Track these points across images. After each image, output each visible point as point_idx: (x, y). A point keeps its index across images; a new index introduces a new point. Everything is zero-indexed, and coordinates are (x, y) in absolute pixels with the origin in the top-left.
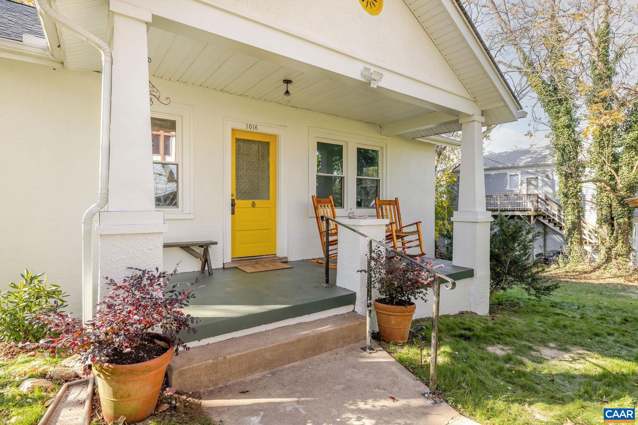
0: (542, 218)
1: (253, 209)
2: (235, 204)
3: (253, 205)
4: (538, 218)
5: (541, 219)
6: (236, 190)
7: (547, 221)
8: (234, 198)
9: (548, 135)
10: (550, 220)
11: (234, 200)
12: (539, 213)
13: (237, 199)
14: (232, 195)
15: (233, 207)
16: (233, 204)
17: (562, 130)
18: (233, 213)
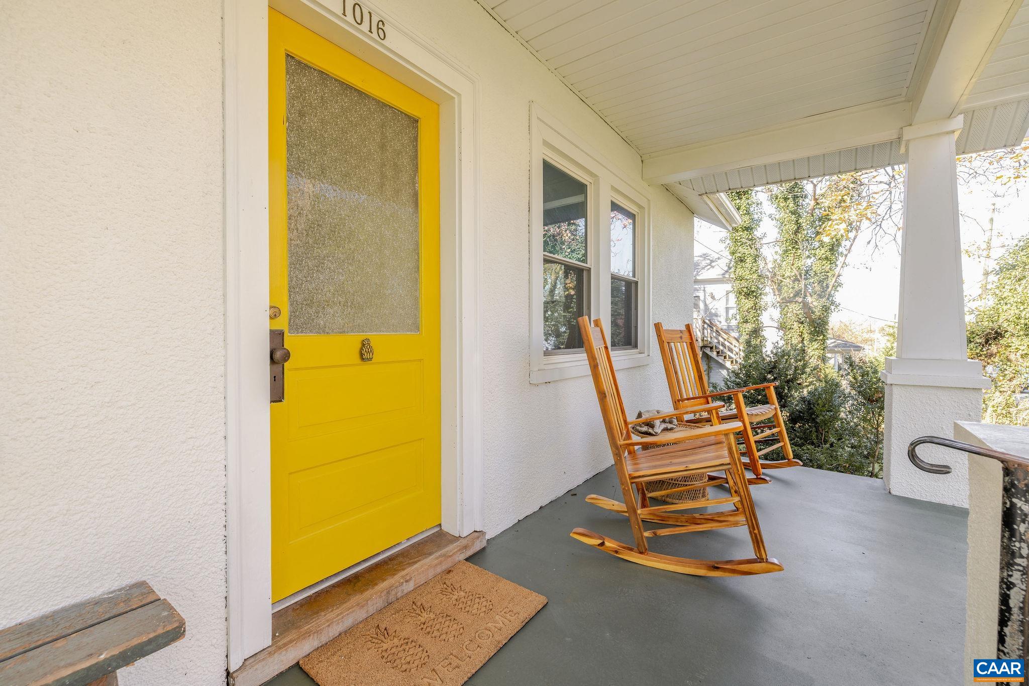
0: (709, 349)
1: (367, 367)
2: (287, 356)
3: (365, 353)
4: (705, 350)
5: (708, 351)
6: (291, 289)
7: (715, 353)
8: (282, 324)
9: (724, 239)
10: (718, 353)
11: (281, 334)
12: (705, 343)
13: (295, 327)
14: (275, 314)
15: (278, 368)
16: (278, 355)
17: (742, 233)
18: (277, 395)
